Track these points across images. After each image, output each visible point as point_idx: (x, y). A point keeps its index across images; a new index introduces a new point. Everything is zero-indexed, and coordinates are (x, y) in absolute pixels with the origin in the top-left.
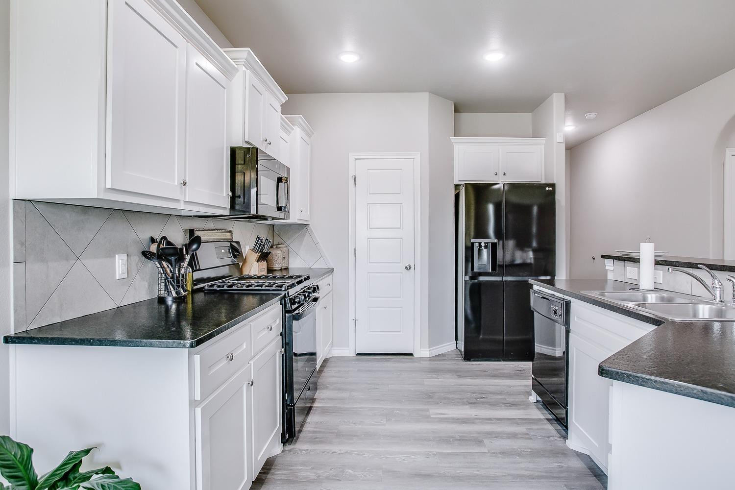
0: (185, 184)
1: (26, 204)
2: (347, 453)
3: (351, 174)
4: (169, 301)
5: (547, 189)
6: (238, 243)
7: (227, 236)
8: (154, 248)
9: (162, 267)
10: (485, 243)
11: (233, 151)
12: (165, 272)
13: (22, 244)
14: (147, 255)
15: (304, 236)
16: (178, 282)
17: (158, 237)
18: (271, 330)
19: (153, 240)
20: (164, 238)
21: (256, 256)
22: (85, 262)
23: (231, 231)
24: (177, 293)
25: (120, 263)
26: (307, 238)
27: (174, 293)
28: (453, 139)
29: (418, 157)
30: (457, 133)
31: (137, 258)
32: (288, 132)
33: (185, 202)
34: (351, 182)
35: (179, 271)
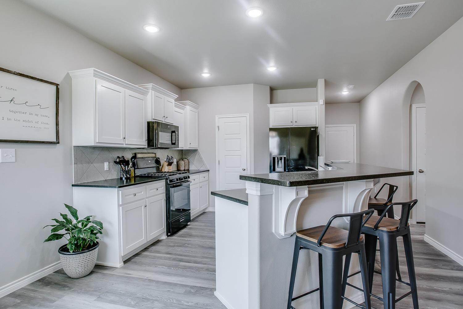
0: (125, 138)
1: (77, 147)
2: (190, 240)
3: (217, 125)
4: (124, 179)
5: (312, 129)
6: (159, 158)
7: (153, 155)
8: (118, 160)
9: (121, 167)
10: (280, 157)
11: (148, 123)
12: (122, 169)
13: (76, 159)
14: (116, 162)
15: (196, 155)
16: (126, 172)
17: (120, 156)
18: (157, 190)
19: (118, 157)
20: (123, 156)
21: (167, 164)
22: (94, 164)
23: (155, 154)
24: (126, 176)
25: (106, 165)
26: (197, 157)
27: (125, 176)
28: (269, 105)
29: (248, 115)
30: (271, 102)
31: (112, 163)
32: (183, 109)
33: (126, 144)
34: (217, 129)
35: (128, 168)
